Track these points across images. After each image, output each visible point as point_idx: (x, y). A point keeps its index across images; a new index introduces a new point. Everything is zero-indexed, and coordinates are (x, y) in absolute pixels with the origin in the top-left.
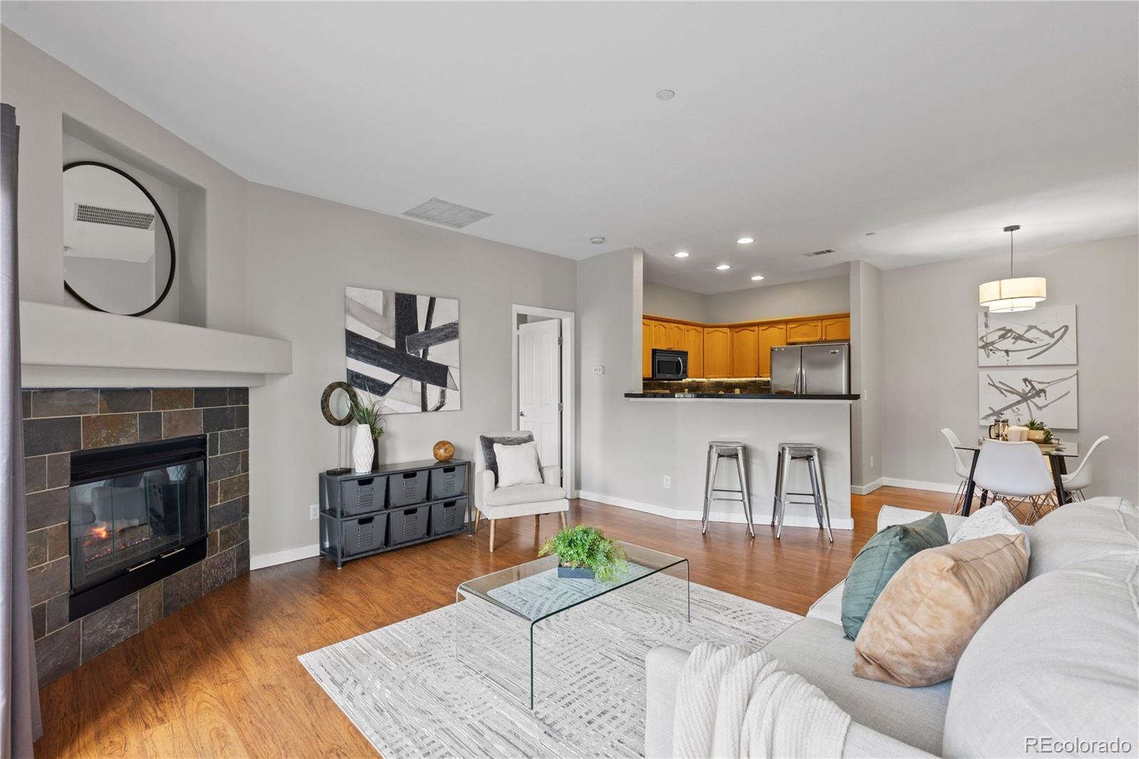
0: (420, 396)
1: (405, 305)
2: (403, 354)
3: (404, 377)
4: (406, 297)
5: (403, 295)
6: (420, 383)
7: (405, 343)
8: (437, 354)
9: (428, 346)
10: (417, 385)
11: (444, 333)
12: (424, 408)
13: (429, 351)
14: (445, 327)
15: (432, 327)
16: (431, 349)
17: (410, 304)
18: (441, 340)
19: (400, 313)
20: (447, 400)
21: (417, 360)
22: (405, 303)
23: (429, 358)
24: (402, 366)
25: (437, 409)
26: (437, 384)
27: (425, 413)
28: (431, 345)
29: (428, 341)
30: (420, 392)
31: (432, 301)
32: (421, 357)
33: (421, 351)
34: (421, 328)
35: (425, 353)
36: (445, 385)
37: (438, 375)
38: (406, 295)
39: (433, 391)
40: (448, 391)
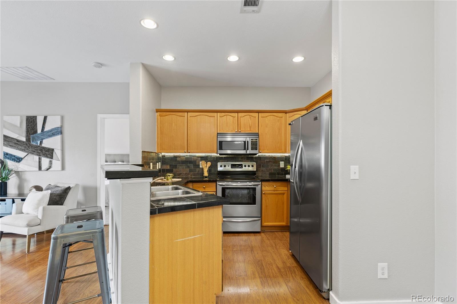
0: (38, 163)
1: (31, 121)
2: (29, 144)
3: (29, 155)
4: (32, 118)
5: (30, 117)
6: (37, 157)
7: (30, 138)
8: (47, 143)
9: (42, 139)
10: (37, 158)
11: (52, 133)
12: (40, 168)
13: (43, 142)
14: (53, 129)
15: (45, 130)
16: (44, 141)
17: (33, 120)
18: (50, 136)
19: (28, 125)
20: (53, 165)
21: (37, 147)
22: (31, 120)
23: (43, 145)
24: (29, 149)
25: (47, 170)
26: (47, 157)
27: (40, 172)
28: (44, 139)
29: (42, 137)
30: (38, 161)
31: (45, 118)
32: (39, 145)
33: (39, 142)
34: (39, 131)
35: (41, 143)
36: (52, 158)
37: (49, 153)
38: (32, 116)
39: (45, 161)
40: (54, 161)
